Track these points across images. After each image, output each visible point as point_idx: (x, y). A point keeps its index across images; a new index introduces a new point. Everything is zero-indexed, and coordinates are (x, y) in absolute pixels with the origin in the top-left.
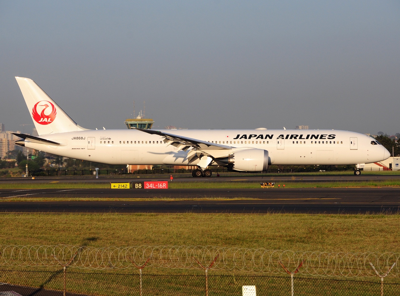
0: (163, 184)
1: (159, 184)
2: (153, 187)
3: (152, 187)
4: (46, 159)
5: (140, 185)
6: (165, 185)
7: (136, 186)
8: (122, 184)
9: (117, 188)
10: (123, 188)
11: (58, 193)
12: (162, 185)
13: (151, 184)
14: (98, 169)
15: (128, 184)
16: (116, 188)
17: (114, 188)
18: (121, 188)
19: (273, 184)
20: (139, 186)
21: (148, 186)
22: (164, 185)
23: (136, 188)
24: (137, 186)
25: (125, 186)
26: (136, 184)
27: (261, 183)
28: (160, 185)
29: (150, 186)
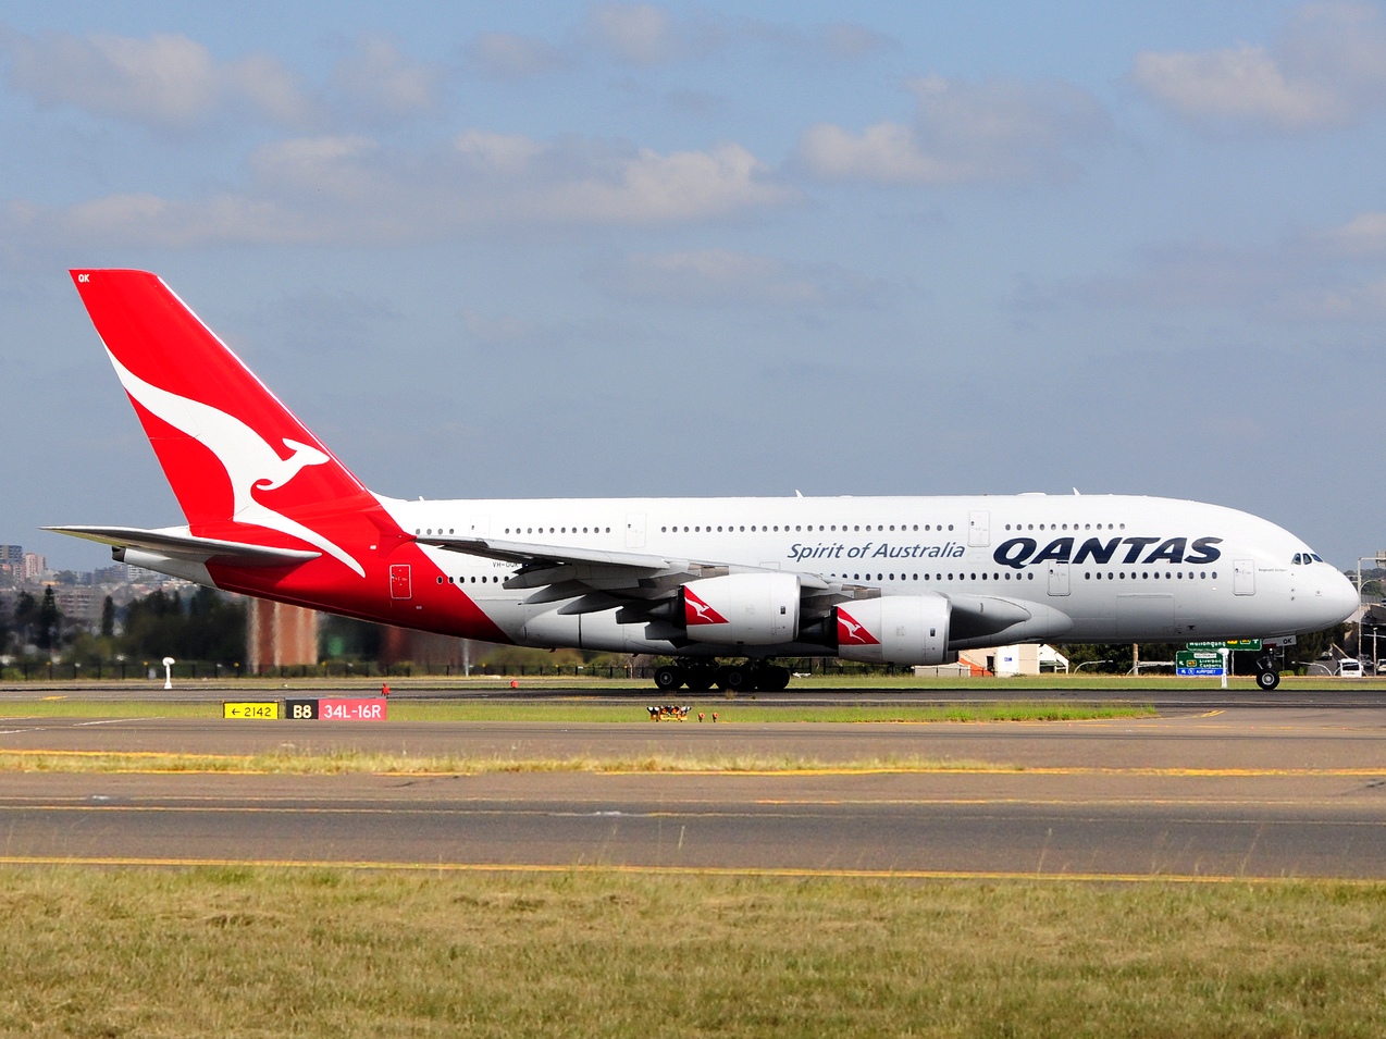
0: (374, 707)
1: (360, 707)
2: (345, 716)
3: (340, 714)
4: (13, 633)
5: (308, 709)
6: (377, 711)
7: (295, 712)
8: (258, 706)
9: (241, 716)
10: (258, 716)
11: (79, 730)
12: (370, 709)
13: (339, 708)
14: (171, 661)
15: (274, 707)
16: (237, 716)
17: (232, 716)
18: (252, 717)
19: (683, 709)
20: (306, 711)
21: (330, 711)
22: (374, 711)
23: (295, 716)
24: (299, 712)
25: (264, 712)
26: (296, 707)
27: (651, 709)
28: (365, 711)
29: (335, 713)
